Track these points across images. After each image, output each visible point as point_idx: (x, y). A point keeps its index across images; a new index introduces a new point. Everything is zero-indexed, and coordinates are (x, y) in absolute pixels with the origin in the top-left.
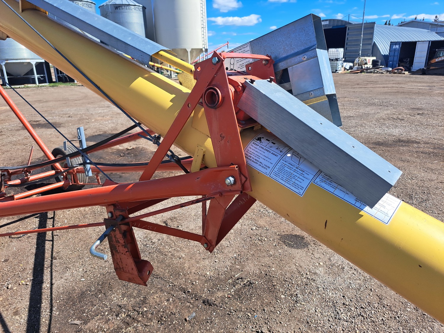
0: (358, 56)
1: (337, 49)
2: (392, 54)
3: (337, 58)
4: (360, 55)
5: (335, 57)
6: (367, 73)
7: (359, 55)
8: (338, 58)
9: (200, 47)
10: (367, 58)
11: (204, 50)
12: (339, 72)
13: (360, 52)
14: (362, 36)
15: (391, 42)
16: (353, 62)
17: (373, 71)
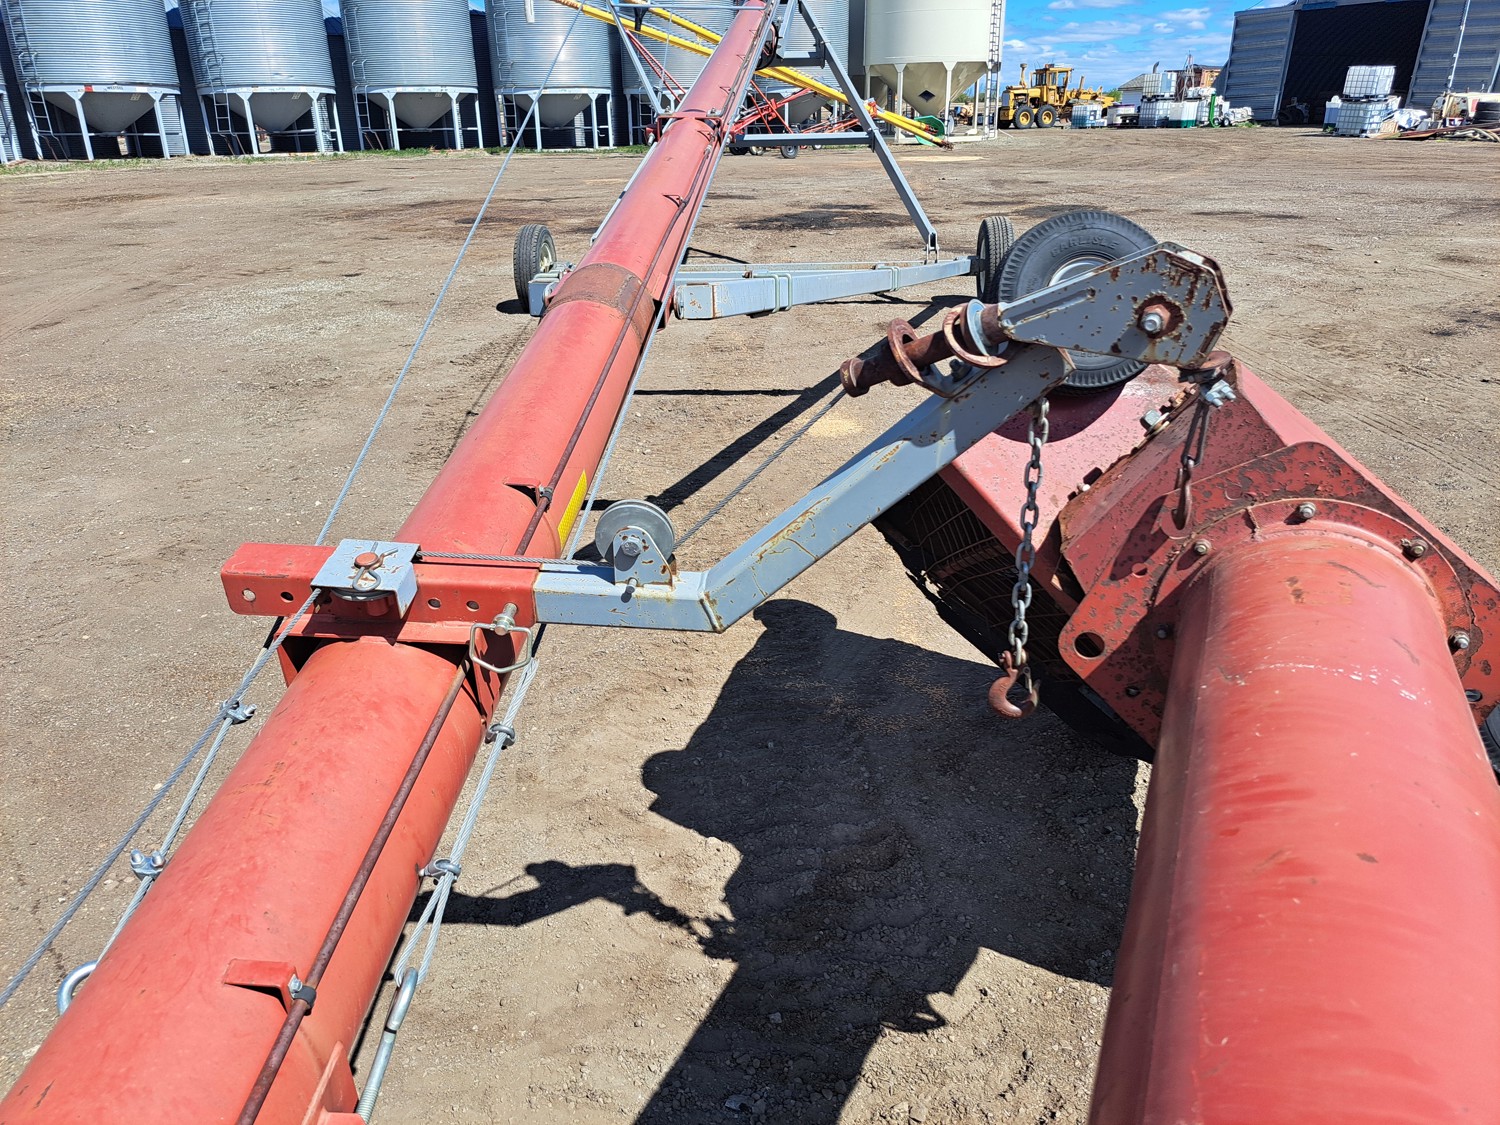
0: (1443, 88)
1: (1374, 68)
3: (1368, 93)
4: (1450, 85)
5: (1363, 90)
6: (1451, 138)
7: (1446, 85)
8: (1373, 93)
9: (983, 56)
10: (1472, 96)
11: (990, 66)
12: (1369, 135)
13: (1451, 77)
14: (1463, 28)
16: (1426, 106)
17: (1470, 133)
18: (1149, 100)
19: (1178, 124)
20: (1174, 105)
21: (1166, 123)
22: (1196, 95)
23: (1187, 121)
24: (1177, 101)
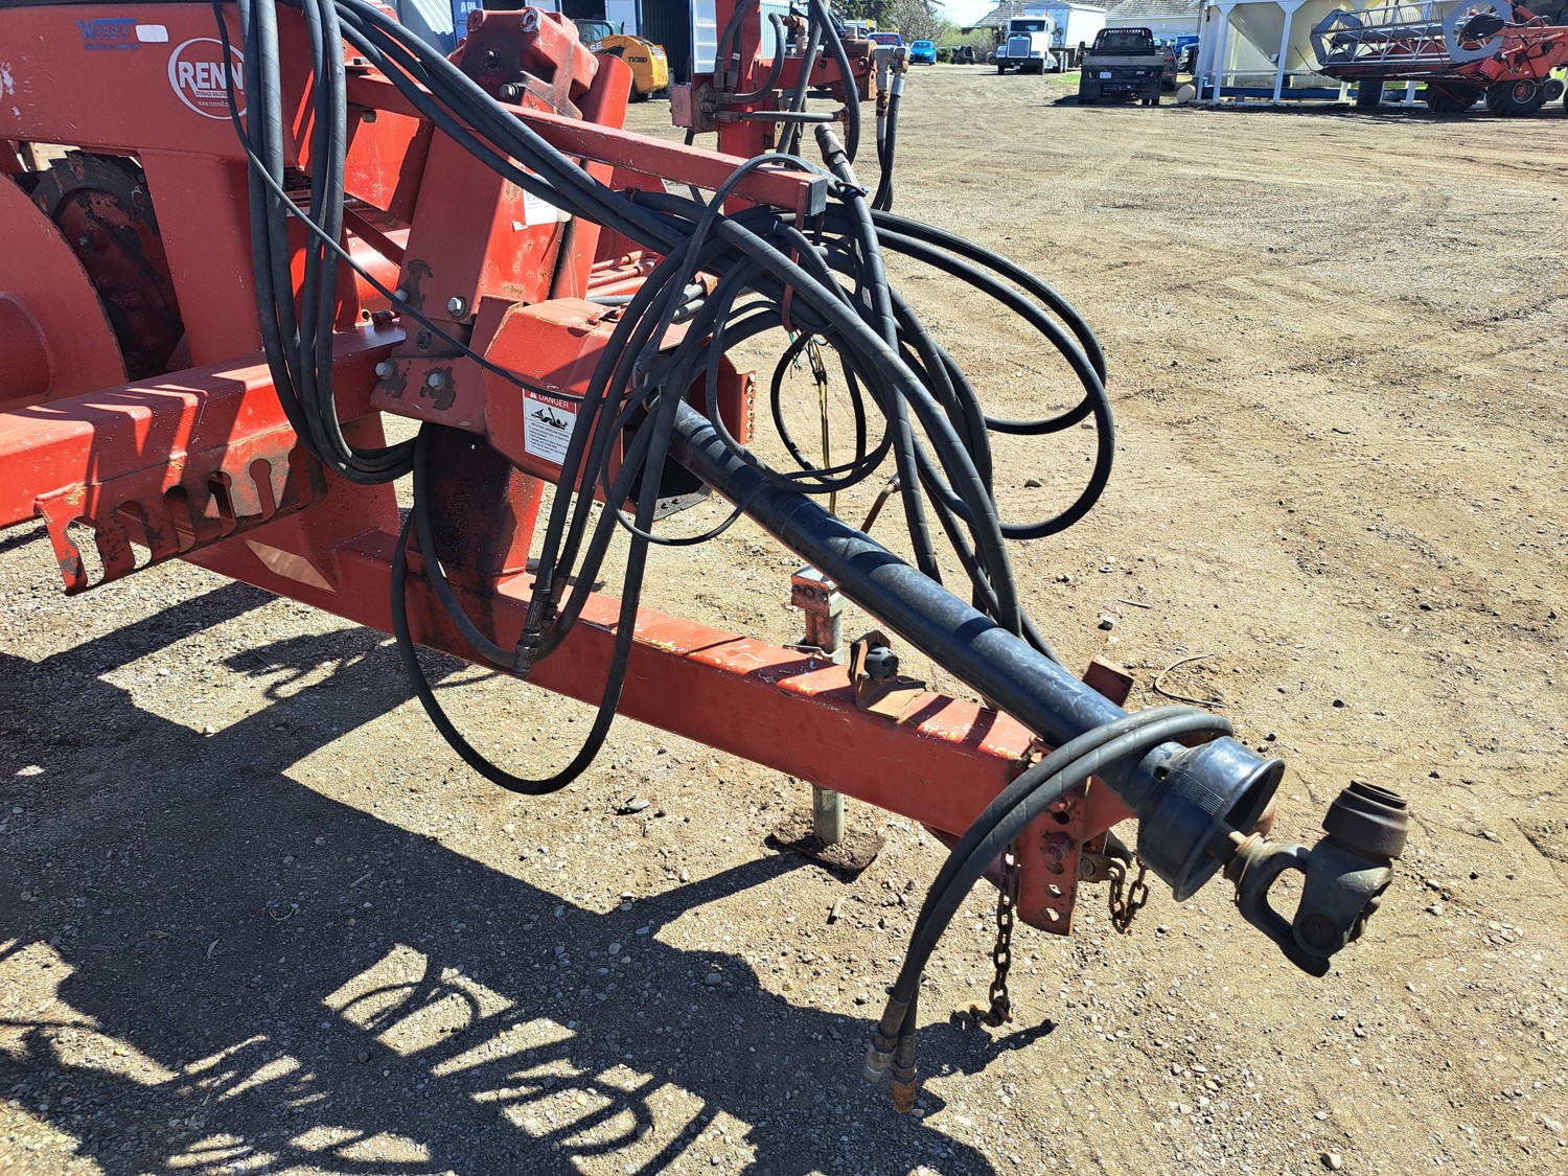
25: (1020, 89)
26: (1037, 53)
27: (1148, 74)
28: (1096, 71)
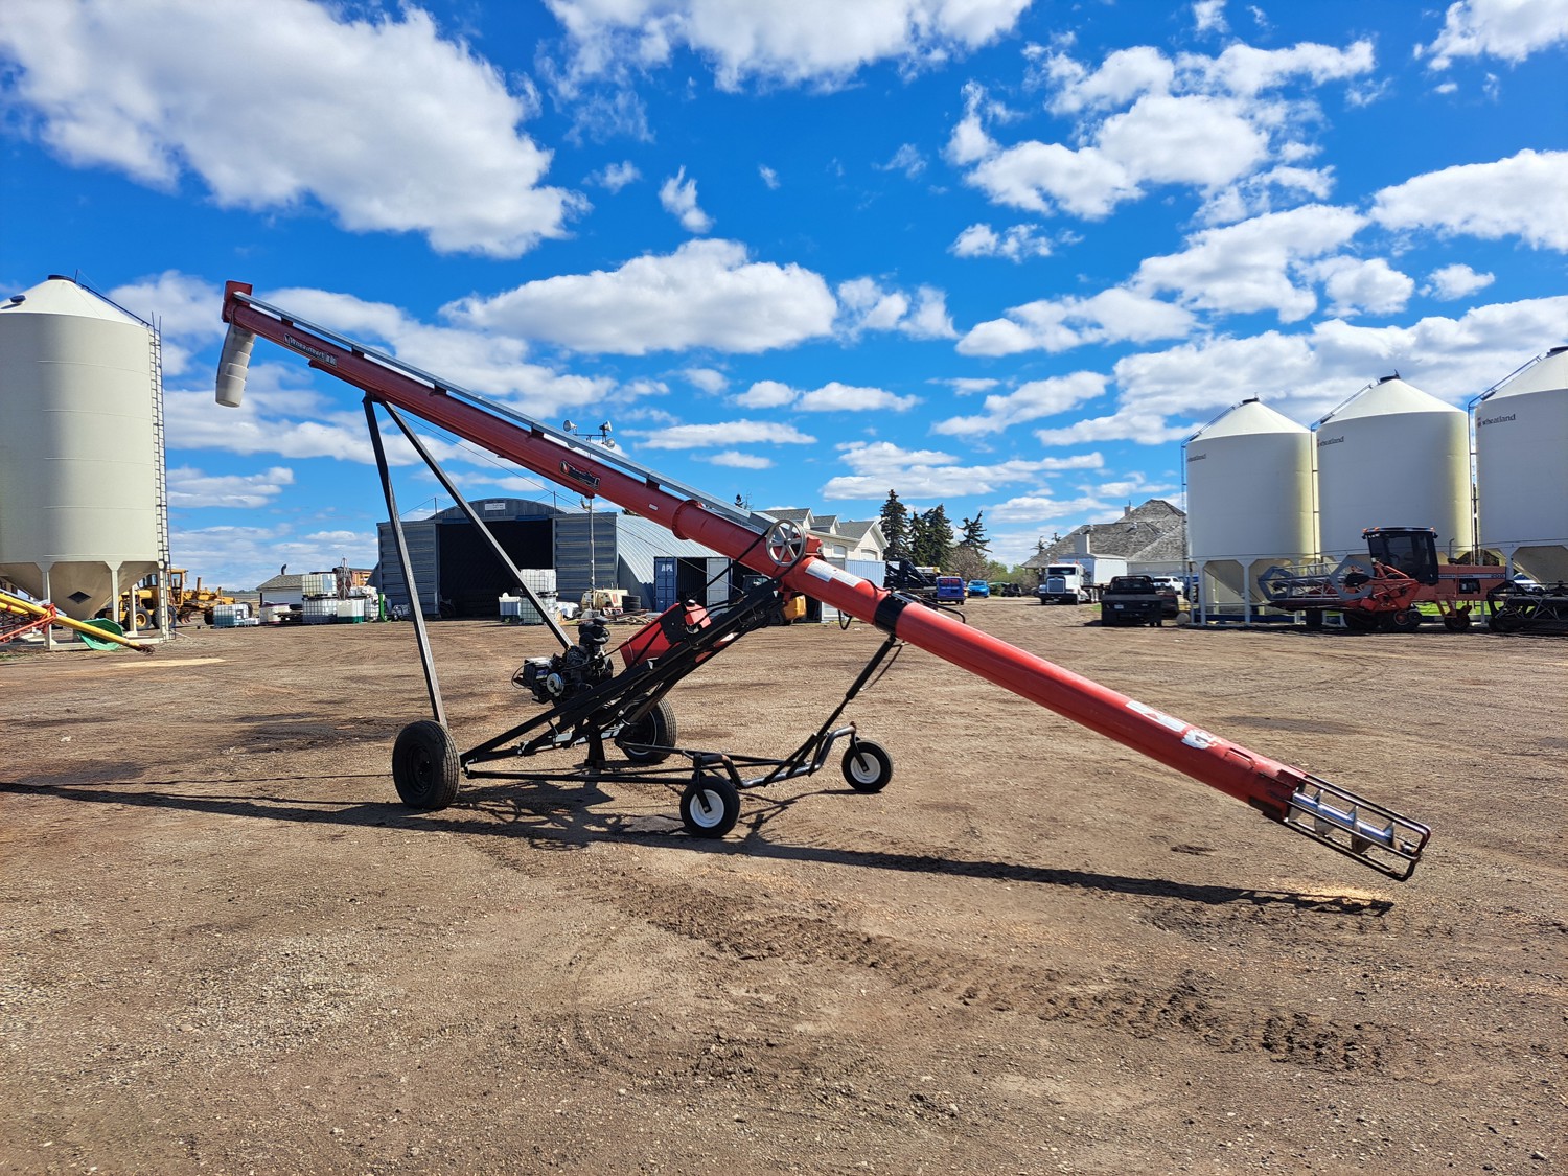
0: (588, 586)
2: (662, 583)
3: (542, 589)
4: (593, 583)
5: (535, 588)
6: (617, 623)
7: (590, 584)
9: (150, 557)
10: (610, 592)
11: (161, 565)
13: (593, 577)
14: (592, 542)
15: (655, 558)
16: (578, 600)
17: (626, 618)
18: (311, 599)
19: (349, 620)
20: (340, 603)
21: (334, 619)
22: (358, 593)
23: (358, 617)
24: (342, 599)
25: (1058, 616)
26: (1071, 590)
27: (1150, 606)
28: (1112, 604)
